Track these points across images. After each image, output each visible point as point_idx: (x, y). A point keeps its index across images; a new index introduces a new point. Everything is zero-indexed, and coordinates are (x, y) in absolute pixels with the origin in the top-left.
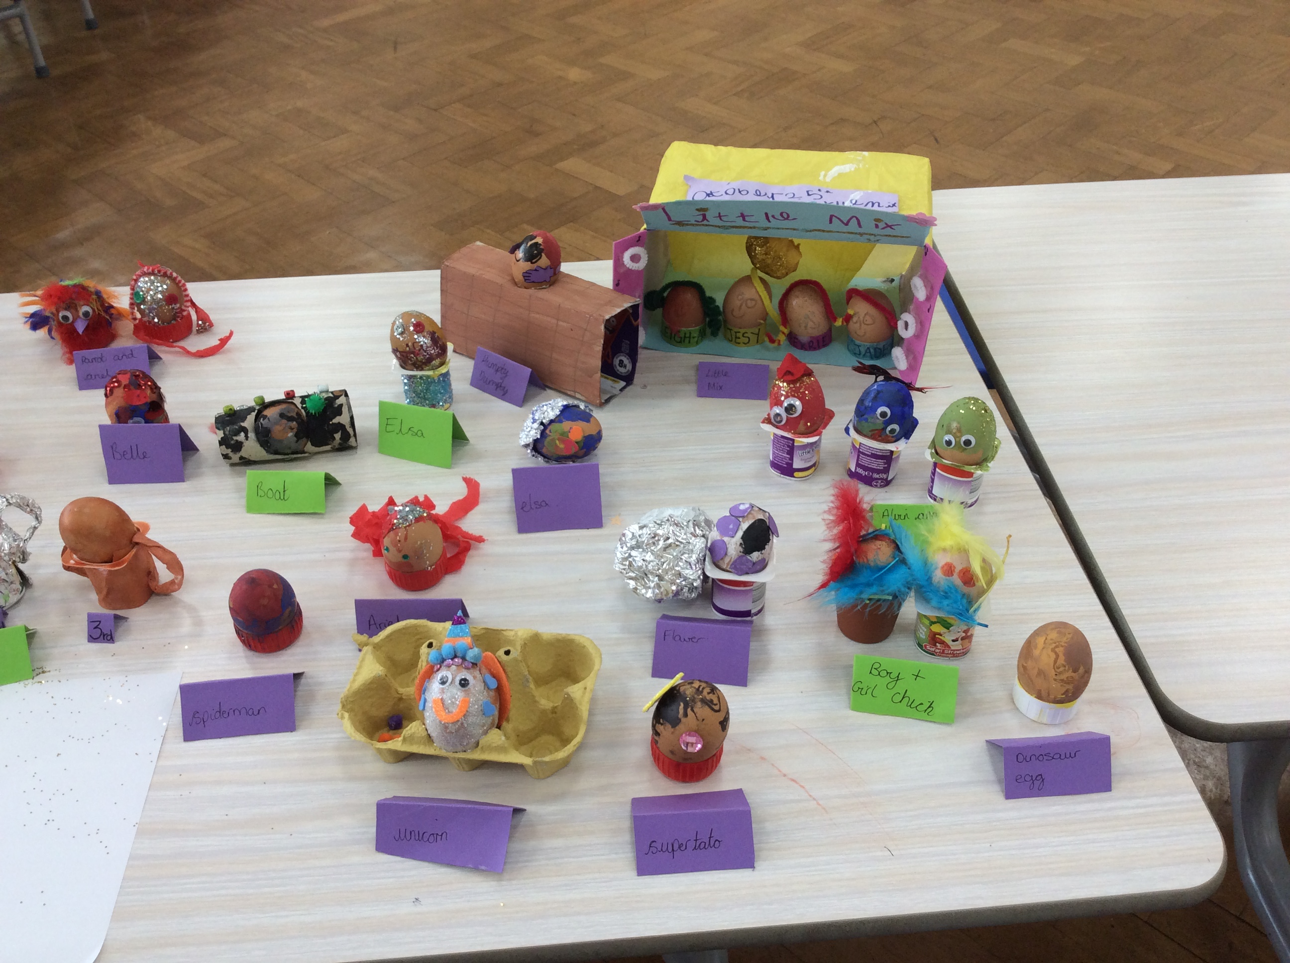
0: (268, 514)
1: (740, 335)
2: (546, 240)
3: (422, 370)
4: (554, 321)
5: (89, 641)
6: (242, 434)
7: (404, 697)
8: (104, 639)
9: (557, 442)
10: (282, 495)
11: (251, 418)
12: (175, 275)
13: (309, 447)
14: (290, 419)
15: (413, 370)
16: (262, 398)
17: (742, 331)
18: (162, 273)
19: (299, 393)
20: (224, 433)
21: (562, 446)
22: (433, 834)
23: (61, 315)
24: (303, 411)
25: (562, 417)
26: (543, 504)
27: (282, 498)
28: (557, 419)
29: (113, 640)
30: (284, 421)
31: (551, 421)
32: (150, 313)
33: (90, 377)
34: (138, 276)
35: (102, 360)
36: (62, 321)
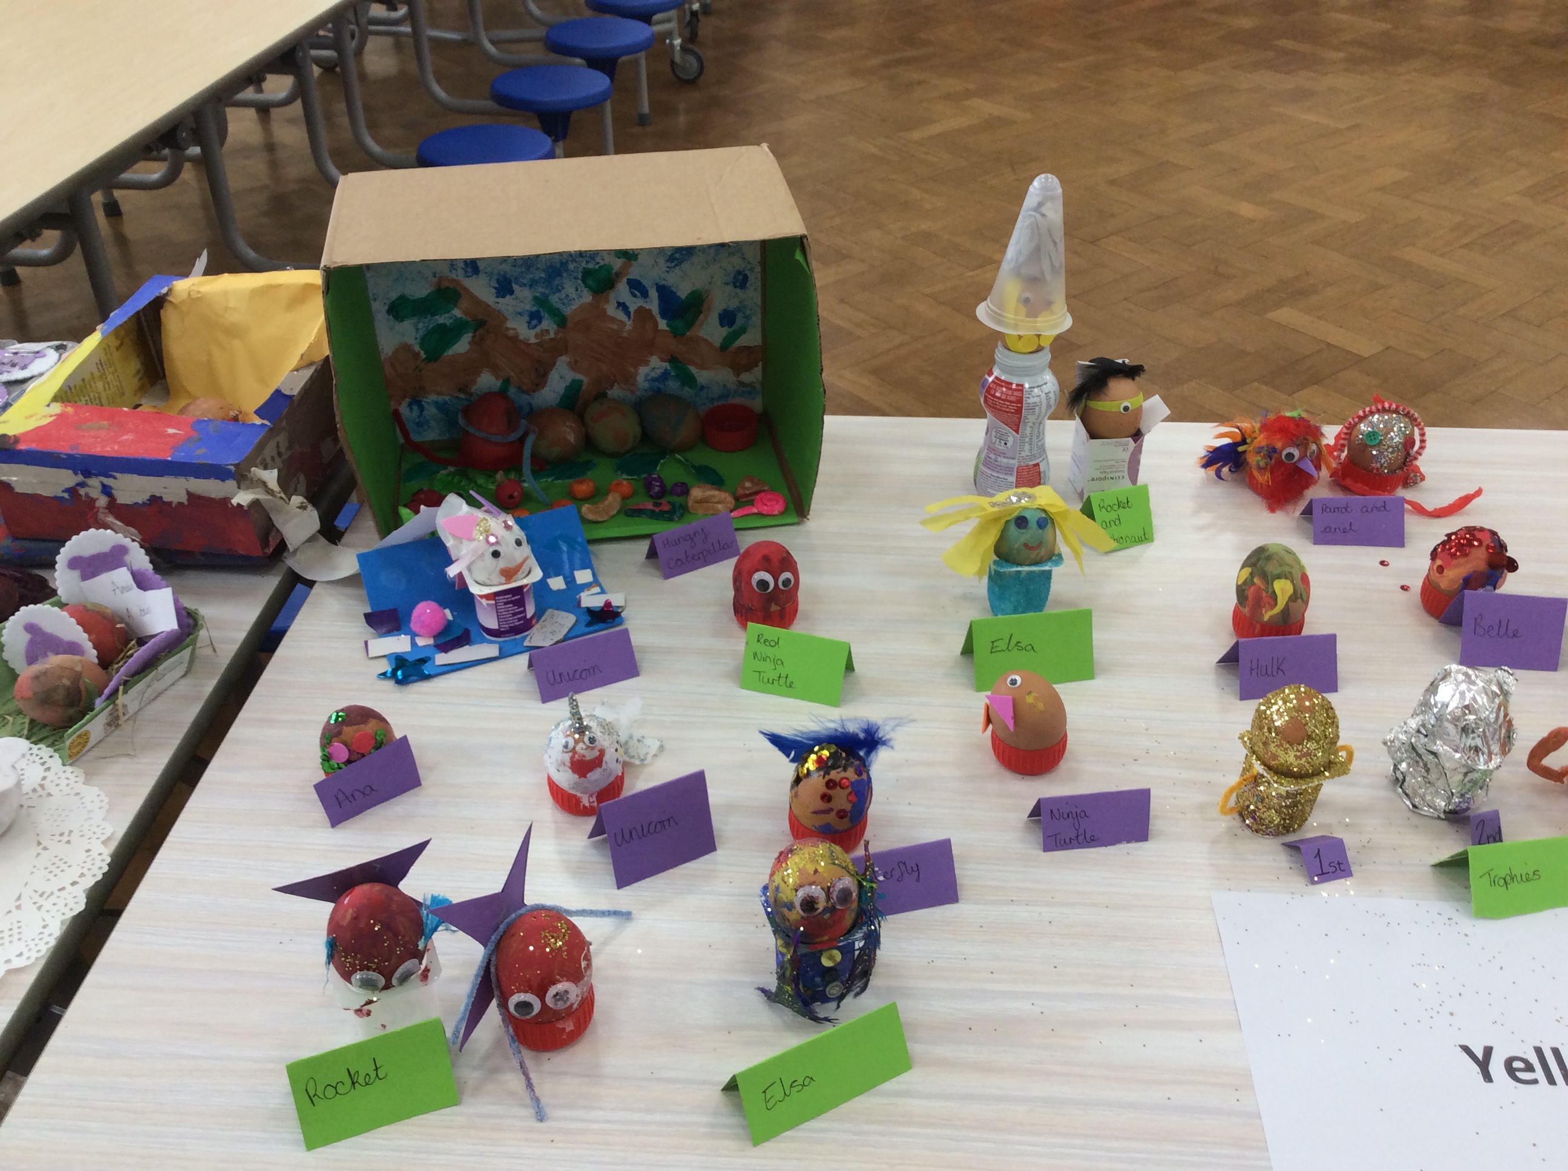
23: (1284, 453)
32: (1384, 459)
33: (1328, 530)
34: (1367, 413)
35: (1346, 510)
36: (1283, 457)
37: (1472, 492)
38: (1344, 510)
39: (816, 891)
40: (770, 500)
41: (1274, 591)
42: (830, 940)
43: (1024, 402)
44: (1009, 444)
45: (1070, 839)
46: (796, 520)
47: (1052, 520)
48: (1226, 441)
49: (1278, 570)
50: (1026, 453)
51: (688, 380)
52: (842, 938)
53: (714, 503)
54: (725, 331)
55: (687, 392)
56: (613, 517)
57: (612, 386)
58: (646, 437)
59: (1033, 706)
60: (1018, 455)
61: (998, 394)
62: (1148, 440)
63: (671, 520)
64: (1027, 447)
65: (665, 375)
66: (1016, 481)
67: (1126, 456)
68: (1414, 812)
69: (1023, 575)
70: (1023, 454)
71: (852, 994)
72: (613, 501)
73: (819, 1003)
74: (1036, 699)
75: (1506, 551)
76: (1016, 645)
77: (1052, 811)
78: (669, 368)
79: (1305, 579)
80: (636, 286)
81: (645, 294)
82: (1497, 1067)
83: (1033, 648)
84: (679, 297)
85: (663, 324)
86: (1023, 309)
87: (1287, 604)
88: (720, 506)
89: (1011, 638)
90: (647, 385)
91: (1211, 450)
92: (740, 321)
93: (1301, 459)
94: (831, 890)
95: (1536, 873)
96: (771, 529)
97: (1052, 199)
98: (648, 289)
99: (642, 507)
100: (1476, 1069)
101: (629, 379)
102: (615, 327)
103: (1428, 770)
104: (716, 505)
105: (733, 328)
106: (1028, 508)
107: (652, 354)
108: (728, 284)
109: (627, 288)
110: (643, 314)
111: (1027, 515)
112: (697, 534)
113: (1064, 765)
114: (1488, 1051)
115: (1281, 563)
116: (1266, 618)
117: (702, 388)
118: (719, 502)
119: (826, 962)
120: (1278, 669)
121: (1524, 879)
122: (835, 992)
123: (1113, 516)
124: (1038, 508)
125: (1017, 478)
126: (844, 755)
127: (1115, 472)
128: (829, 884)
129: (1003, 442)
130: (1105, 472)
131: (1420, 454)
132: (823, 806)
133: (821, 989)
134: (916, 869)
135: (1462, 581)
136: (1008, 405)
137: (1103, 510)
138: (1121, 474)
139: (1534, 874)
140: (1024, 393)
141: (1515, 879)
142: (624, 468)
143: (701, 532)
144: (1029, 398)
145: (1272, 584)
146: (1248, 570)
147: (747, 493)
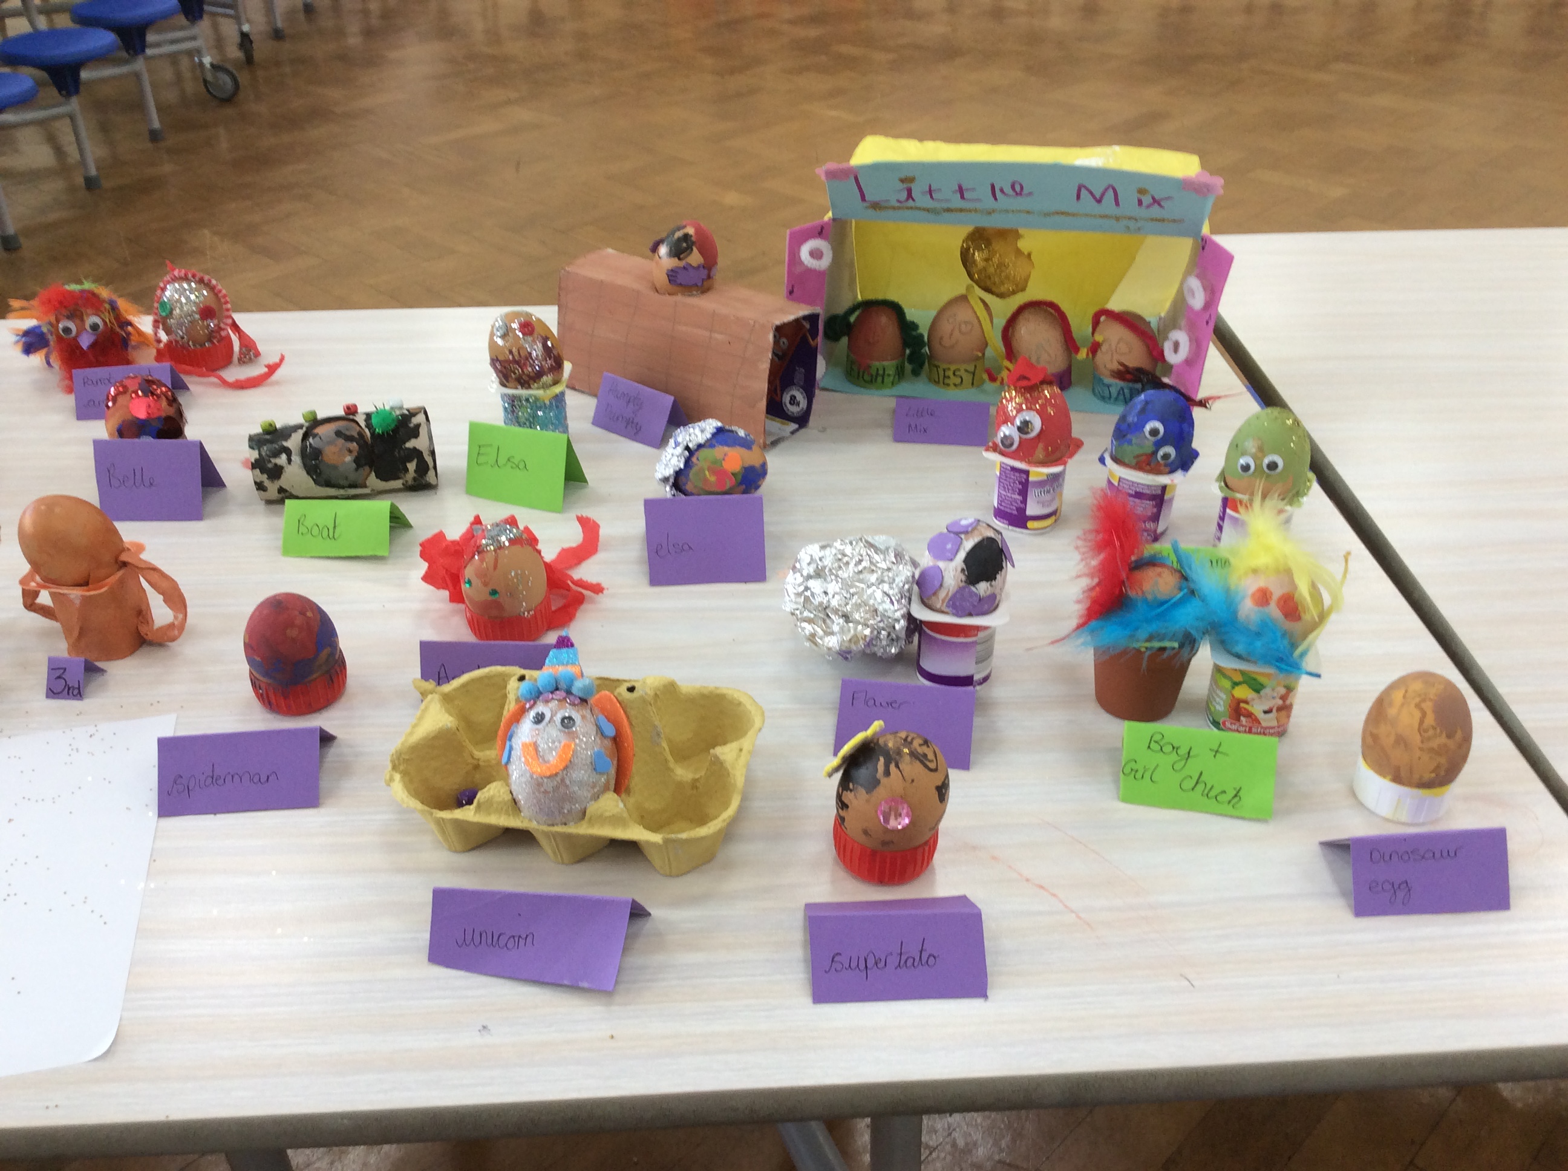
0: (312, 557)
1: (950, 373)
2: (699, 230)
3: (529, 387)
4: (707, 334)
5: (48, 697)
6: (284, 456)
7: (481, 763)
8: (68, 693)
9: (707, 473)
10: (331, 532)
11: (297, 437)
12: (214, 282)
13: (373, 481)
14: (349, 439)
15: (517, 388)
16: (314, 414)
17: (953, 367)
18: (197, 279)
19: (362, 409)
20: (260, 454)
21: (713, 479)
22: (514, 937)
23: (61, 326)
24: (367, 431)
25: (714, 442)
26: (686, 547)
27: (331, 535)
28: (707, 444)
29: (81, 696)
30: (341, 441)
31: (700, 446)
33: (92, 403)
37: (278, 361)
38: (107, 382)
48: (33, 322)
91: (21, 333)
93: (78, 334)
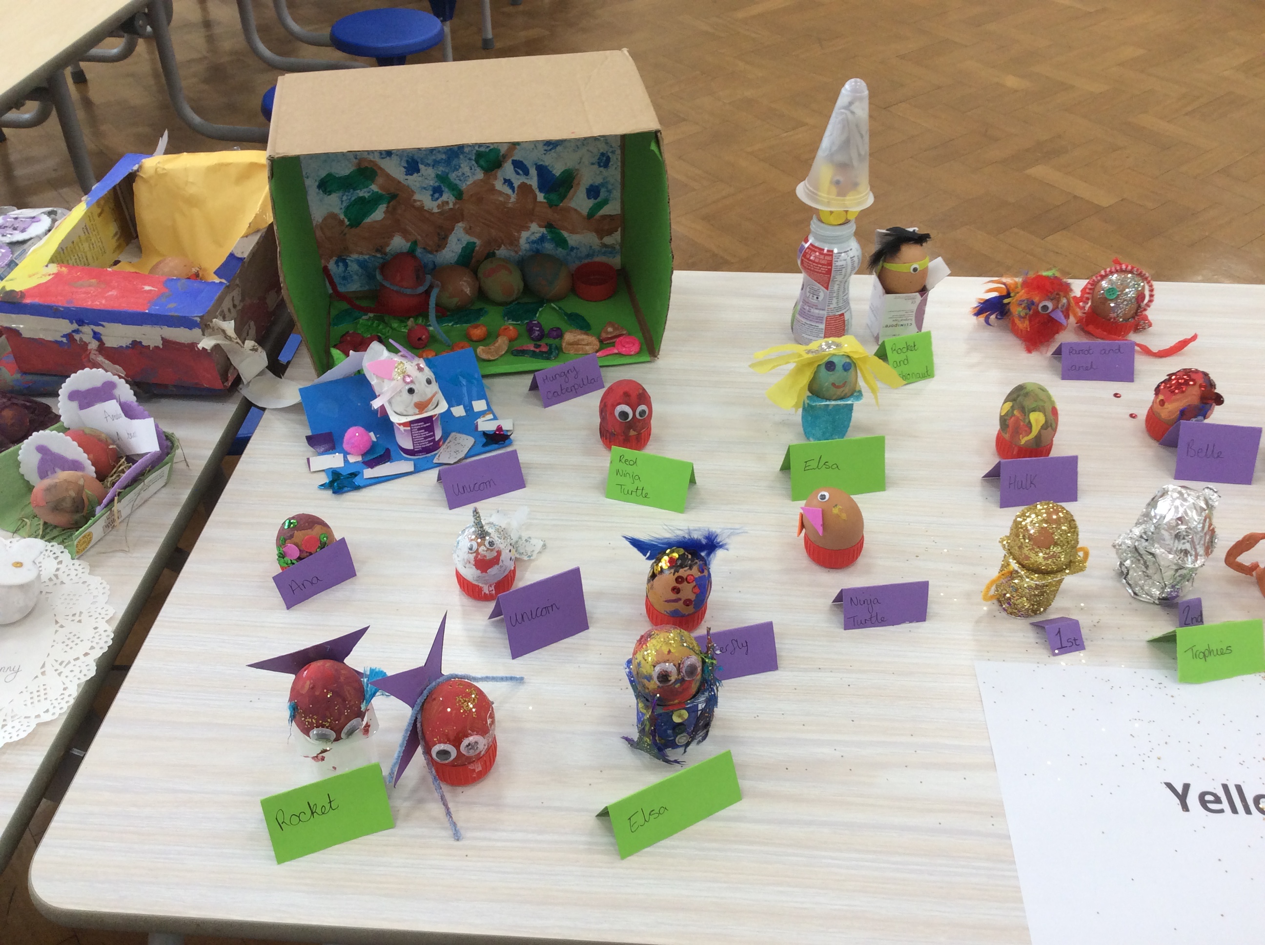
23: (1041, 305)
32: (1119, 310)
33: (1074, 368)
34: (1107, 273)
35: (1088, 352)
36: (1040, 310)
37: (1189, 337)
38: (1086, 352)
39: (669, 667)
40: (628, 343)
41: (1030, 422)
42: (679, 703)
43: (833, 265)
44: (820, 299)
45: (866, 620)
46: (648, 359)
47: (855, 364)
48: (994, 294)
49: (1034, 405)
50: (834, 305)
51: (561, 242)
52: (689, 701)
53: (583, 345)
54: (591, 203)
55: (560, 252)
56: (502, 356)
57: (500, 247)
58: (527, 289)
59: (838, 516)
60: (827, 307)
61: (812, 258)
62: (932, 295)
63: (548, 359)
64: (834, 301)
65: (542, 239)
66: (826, 328)
67: (914, 307)
68: (1135, 598)
69: (830, 408)
70: (832, 306)
71: (696, 741)
72: (502, 342)
73: (670, 749)
74: (840, 510)
75: (1215, 388)
76: (824, 464)
77: (851, 599)
78: (545, 232)
79: (1055, 412)
80: (520, 166)
81: (526, 173)
82: (1193, 800)
83: (837, 467)
84: (554, 175)
85: (541, 197)
86: (834, 190)
87: (1039, 432)
88: (587, 348)
89: (820, 458)
90: (527, 246)
91: (982, 302)
92: (603, 194)
93: (1054, 310)
94: (681, 666)
95: (1229, 648)
96: (628, 366)
97: (861, 99)
98: (529, 168)
99: (525, 349)
100: (1178, 801)
101: (513, 242)
102: (501, 199)
103: (1147, 567)
104: (584, 347)
105: (597, 201)
106: (836, 355)
107: (532, 222)
108: (593, 164)
109: (512, 167)
110: (525, 189)
111: (835, 360)
112: (570, 371)
113: (861, 560)
114: (1186, 787)
115: (1037, 398)
116: (1023, 442)
117: (572, 249)
118: (587, 345)
119: (676, 719)
120: (1031, 483)
121: (1219, 653)
122: (683, 741)
123: (902, 357)
124: (843, 355)
125: (826, 325)
126: (690, 556)
127: (904, 320)
128: (680, 662)
129: (815, 297)
130: (896, 320)
131: (1149, 306)
132: (674, 596)
133: (672, 738)
134: (746, 645)
135: (1179, 412)
136: (820, 267)
137: (895, 352)
138: (909, 322)
139: (1227, 649)
140: (834, 257)
141: (1212, 653)
142: (511, 315)
143: (573, 370)
144: (837, 261)
145: (1028, 416)
146: (1009, 405)
147: (610, 336)
